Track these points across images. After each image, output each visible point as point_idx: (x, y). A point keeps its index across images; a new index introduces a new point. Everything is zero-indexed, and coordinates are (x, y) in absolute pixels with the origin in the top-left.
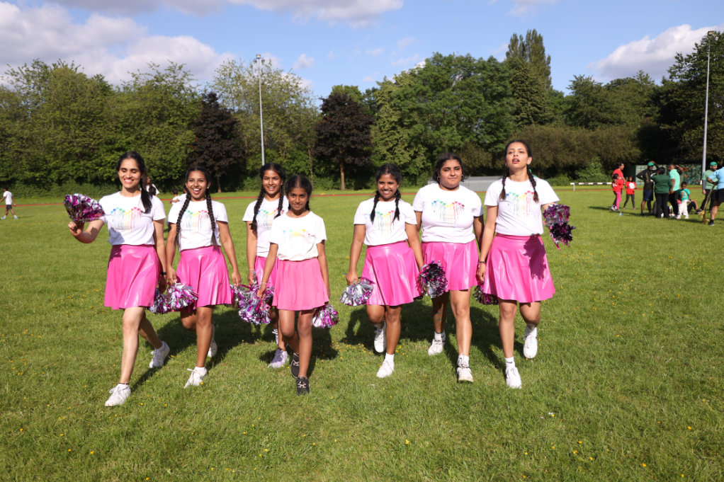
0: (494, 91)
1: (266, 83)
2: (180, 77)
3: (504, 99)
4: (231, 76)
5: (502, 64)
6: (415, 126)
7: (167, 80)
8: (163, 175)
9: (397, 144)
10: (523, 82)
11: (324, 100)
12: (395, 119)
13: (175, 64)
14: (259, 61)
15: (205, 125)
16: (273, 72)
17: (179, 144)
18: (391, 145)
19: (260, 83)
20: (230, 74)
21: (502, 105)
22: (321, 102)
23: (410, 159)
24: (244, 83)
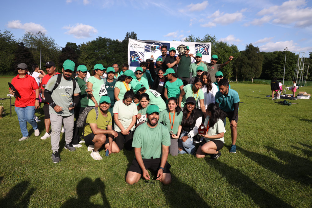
0: (118, 50)
1: (42, 40)
2: (9, 35)
3: (121, 52)
5: (120, 42)
6: (92, 59)
7: (4, 36)
8: (2, 69)
11: (62, 48)
12: (86, 56)
13: (7, 31)
14: (40, 34)
15: (19, 53)
16: (45, 37)
17: (9, 59)
19: (40, 40)
20: (29, 36)
21: (120, 54)
23: (91, 69)
24: (34, 40)
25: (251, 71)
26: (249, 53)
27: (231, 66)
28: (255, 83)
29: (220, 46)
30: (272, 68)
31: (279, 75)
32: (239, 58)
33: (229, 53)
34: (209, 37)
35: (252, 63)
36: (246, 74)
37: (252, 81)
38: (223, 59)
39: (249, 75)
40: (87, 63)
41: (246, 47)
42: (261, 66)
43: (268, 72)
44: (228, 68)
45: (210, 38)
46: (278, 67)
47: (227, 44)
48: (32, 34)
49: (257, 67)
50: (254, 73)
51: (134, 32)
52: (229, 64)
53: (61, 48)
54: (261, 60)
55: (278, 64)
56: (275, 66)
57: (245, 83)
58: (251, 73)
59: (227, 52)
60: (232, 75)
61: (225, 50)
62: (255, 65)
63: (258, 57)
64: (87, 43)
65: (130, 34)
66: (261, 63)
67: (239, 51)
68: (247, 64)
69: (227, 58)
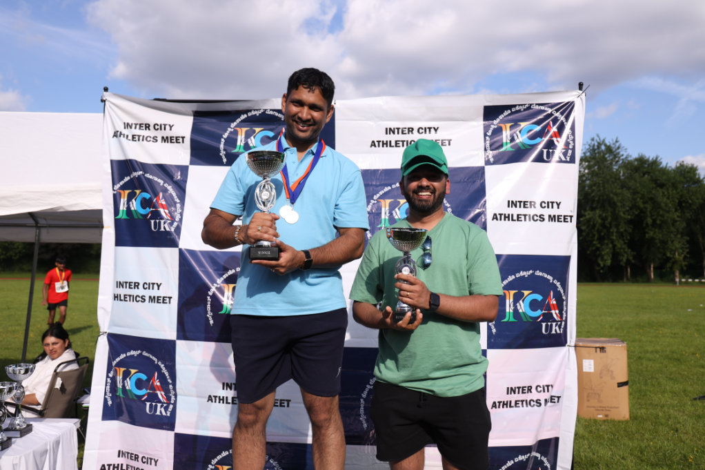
27: (681, 230)
29: (636, 169)
33: (670, 189)
38: (649, 207)
44: (672, 235)
45: (603, 147)
47: (661, 163)
52: (673, 225)
59: (662, 186)
60: (685, 258)
61: (655, 181)
69: (663, 205)
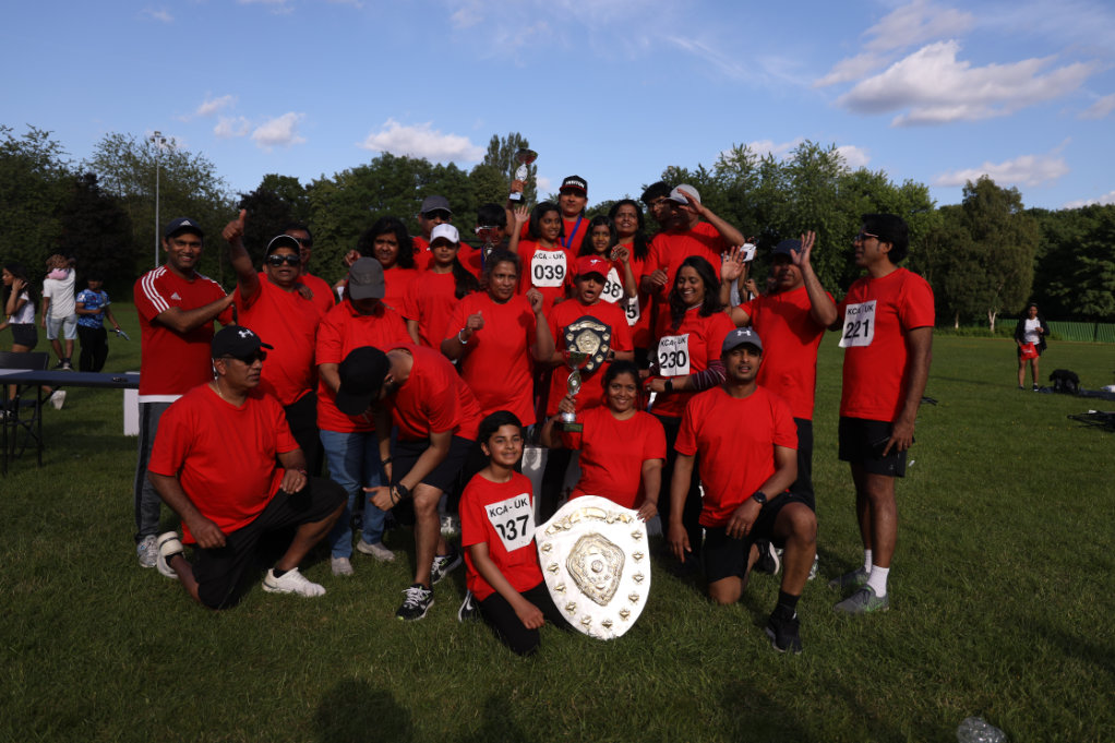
1: (166, 167)
2: (44, 147)
3: (466, 213)
4: (118, 155)
5: (464, 173)
7: (24, 149)
9: (332, 258)
10: (491, 196)
11: (243, 196)
12: (331, 226)
13: (37, 129)
14: (158, 140)
15: (77, 214)
16: (176, 154)
17: (39, 236)
18: (326, 258)
19: (159, 165)
20: (117, 151)
22: (239, 199)
24: (136, 164)
25: (986, 286)
26: (976, 213)
28: (1002, 332)
30: (1077, 273)
31: (1107, 303)
32: (936, 236)
34: (815, 149)
35: (989, 254)
36: (965, 297)
37: (992, 327)
39: (976, 300)
40: (335, 253)
41: (965, 190)
42: (1027, 264)
43: (1057, 288)
46: (1101, 269)
48: (128, 141)
49: (1013, 271)
50: (1000, 295)
51: (518, 136)
53: (238, 194)
54: (1029, 243)
55: (1100, 260)
56: (1086, 264)
57: (962, 334)
58: (985, 294)
62: (1003, 262)
63: (1017, 231)
64: (337, 177)
65: (504, 142)
66: (1027, 253)
67: (937, 207)
68: (967, 256)
